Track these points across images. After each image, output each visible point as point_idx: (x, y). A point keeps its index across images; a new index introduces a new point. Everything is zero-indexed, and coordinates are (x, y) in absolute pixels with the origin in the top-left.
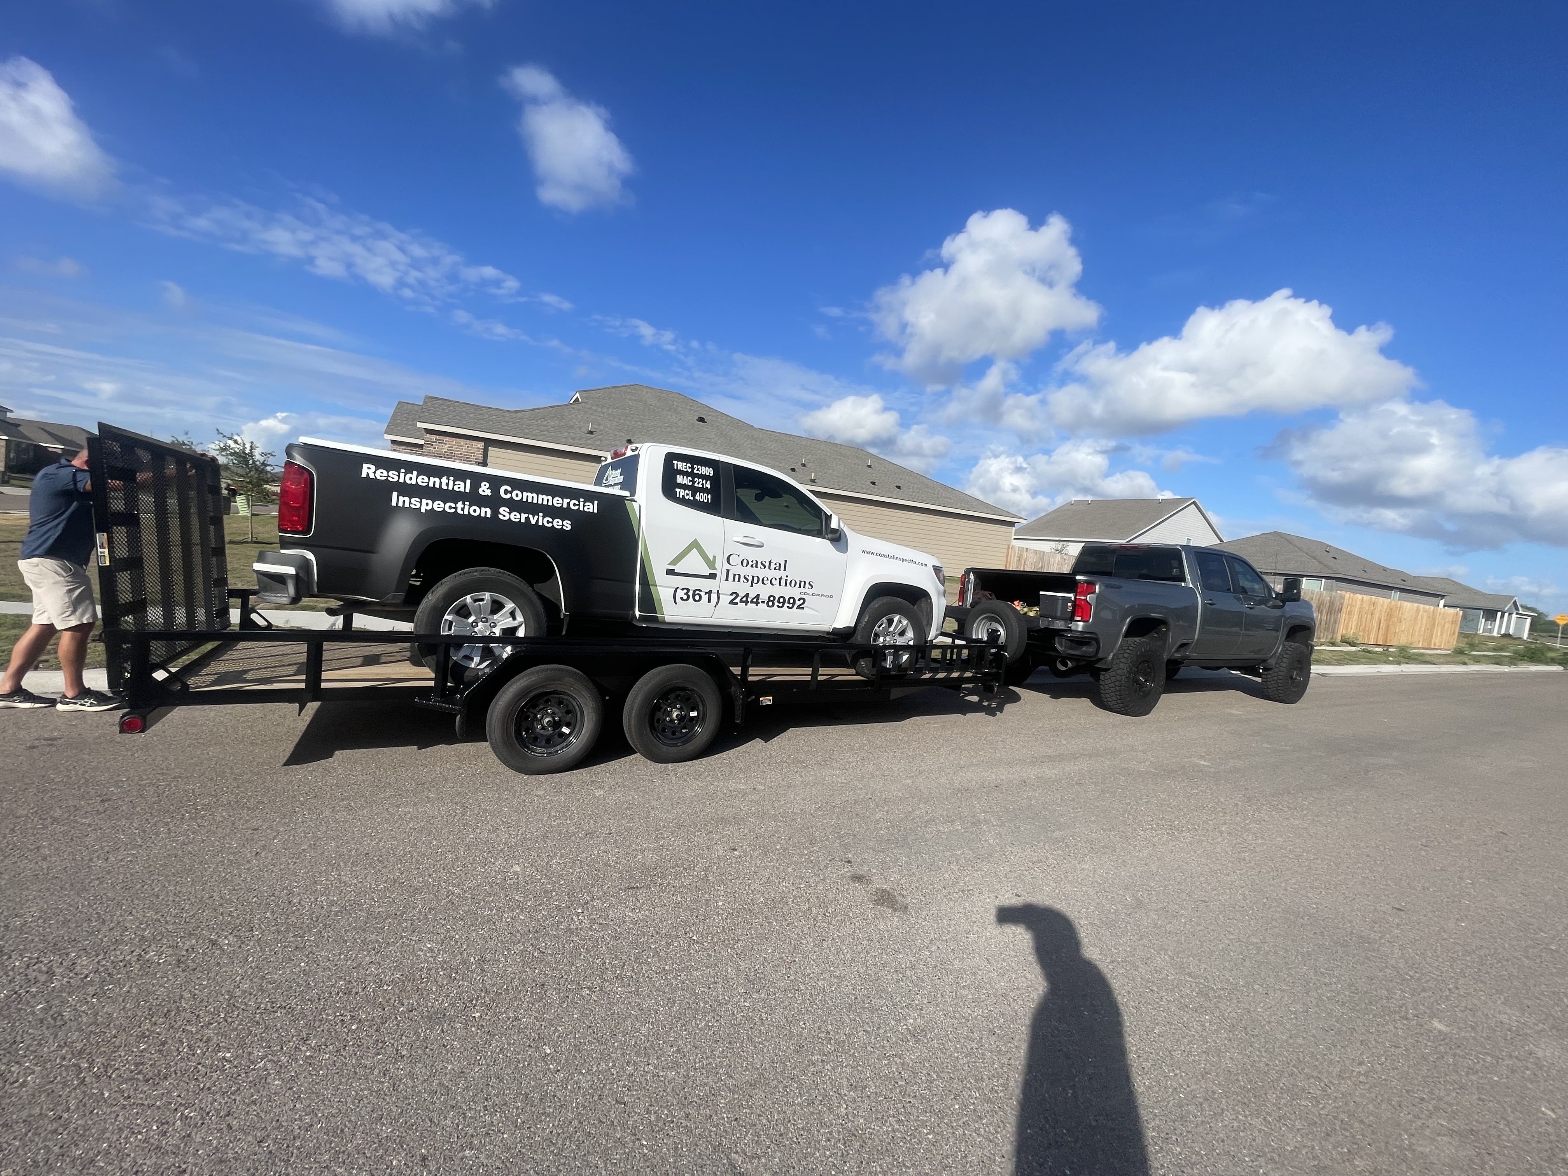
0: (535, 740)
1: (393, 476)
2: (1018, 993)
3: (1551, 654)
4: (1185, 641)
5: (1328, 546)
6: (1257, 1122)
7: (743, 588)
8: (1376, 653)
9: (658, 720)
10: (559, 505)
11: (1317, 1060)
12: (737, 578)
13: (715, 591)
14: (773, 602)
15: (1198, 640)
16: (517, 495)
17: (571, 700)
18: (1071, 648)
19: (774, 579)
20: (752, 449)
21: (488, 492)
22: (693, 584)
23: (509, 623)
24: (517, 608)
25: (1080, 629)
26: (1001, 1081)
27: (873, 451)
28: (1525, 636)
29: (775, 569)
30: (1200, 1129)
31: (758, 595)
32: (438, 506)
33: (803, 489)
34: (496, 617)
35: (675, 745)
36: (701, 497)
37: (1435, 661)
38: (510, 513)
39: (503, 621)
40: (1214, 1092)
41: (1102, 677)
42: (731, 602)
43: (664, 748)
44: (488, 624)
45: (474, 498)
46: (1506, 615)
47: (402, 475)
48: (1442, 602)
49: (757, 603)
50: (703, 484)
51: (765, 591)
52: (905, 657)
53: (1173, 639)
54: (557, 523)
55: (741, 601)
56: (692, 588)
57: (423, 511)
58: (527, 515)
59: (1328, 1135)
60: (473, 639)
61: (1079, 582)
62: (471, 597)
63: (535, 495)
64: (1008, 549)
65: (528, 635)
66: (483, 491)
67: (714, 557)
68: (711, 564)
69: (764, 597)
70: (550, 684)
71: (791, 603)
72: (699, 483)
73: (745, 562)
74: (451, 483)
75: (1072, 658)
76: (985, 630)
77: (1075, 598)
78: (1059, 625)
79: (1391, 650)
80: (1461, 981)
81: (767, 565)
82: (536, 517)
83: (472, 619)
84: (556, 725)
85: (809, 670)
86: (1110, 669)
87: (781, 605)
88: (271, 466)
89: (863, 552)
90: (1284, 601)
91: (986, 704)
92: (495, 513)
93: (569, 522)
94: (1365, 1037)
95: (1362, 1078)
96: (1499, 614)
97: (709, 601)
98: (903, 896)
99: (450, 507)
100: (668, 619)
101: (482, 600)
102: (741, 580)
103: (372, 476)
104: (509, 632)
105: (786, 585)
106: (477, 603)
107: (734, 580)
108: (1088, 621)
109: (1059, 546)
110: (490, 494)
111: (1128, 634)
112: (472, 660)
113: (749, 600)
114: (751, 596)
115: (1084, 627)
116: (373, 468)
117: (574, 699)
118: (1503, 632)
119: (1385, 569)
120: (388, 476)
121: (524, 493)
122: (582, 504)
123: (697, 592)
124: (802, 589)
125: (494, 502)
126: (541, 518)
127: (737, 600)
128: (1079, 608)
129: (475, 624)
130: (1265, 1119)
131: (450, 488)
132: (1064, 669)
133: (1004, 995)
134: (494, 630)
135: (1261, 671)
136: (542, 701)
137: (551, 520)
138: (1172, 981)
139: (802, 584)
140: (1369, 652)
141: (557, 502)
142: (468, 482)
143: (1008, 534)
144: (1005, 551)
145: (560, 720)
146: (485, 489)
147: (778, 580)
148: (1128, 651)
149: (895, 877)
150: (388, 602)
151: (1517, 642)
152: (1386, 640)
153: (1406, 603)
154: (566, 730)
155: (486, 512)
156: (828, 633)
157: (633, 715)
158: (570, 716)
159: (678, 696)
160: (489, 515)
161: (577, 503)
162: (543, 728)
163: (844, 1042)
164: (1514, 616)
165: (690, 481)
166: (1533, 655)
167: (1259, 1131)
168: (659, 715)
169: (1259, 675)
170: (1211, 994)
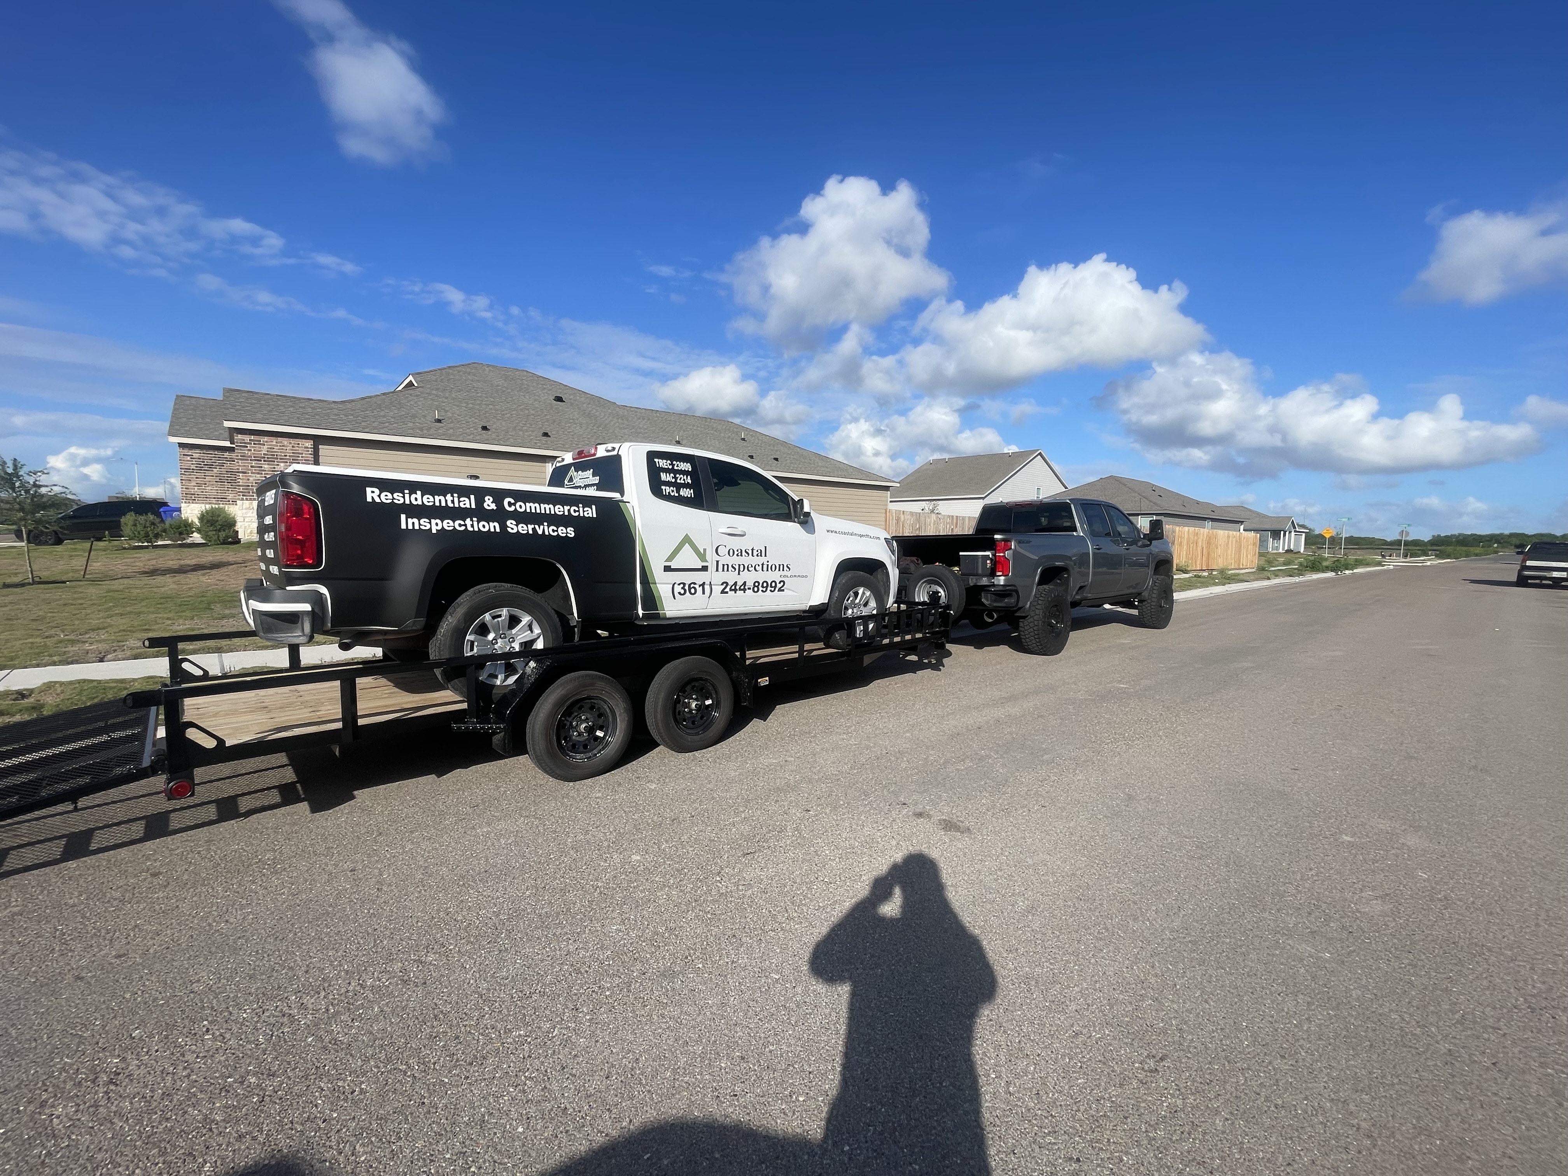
0: (574, 748)
1: (398, 499)
2: (1082, 871)
3: (1325, 564)
4: (1082, 584)
5: (1153, 485)
6: (1266, 915)
7: (731, 577)
8: (1204, 577)
9: (679, 712)
10: (561, 513)
11: (1285, 873)
12: (726, 568)
13: (707, 582)
14: (758, 587)
15: (1091, 582)
16: (521, 507)
17: (602, 703)
18: (995, 601)
19: (757, 566)
20: (621, 429)
21: (493, 506)
22: (688, 578)
23: (526, 636)
24: (534, 621)
25: (1002, 583)
26: (1101, 926)
27: (737, 421)
28: (1302, 551)
29: (757, 555)
30: (1235, 926)
31: (745, 582)
32: (448, 525)
33: (768, 475)
34: (514, 631)
35: (697, 734)
36: (686, 493)
37: (1247, 578)
38: (517, 525)
39: (520, 635)
40: (1234, 904)
41: (1021, 624)
42: (723, 592)
43: (689, 738)
44: (507, 640)
45: (480, 513)
46: (1287, 533)
47: (407, 496)
48: (1242, 527)
49: (744, 590)
50: (684, 480)
51: (749, 578)
52: (871, 626)
53: (1074, 583)
54: (562, 531)
55: (731, 590)
56: (688, 582)
57: (434, 531)
58: (533, 526)
59: (1310, 914)
60: (494, 657)
61: (997, 540)
62: (490, 614)
63: (537, 505)
64: (886, 513)
65: (546, 646)
66: (488, 505)
67: (705, 550)
68: (702, 556)
69: (750, 584)
70: (583, 691)
71: (772, 586)
72: (682, 479)
73: (731, 551)
74: (456, 500)
75: (996, 609)
76: (926, 593)
77: (994, 555)
78: (985, 581)
79: (1214, 573)
80: (1349, 808)
81: (750, 552)
82: (542, 527)
83: (491, 636)
84: (591, 730)
85: (796, 648)
86: (1027, 616)
87: (764, 589)
88: (47, 486)
89: (828, 531)
90: (1150, 540)
91: (926, 661)
92: (503, 527)
93: (572, 529)
94: (1307, 854)
95: (1315, 878)
96: (1282, 532)
97: (704, 593)
98: (962, 822)
99: (460, 525)
100: (669, 614)
101: (500, 616)
102: (730, 570)
103: (377, 500)
104: (527, 645)
105: (767, 570)
106: (496, 620)
107: (723, 570)
108: (1008, 575)
109: (931, 506)
110: (495, 508)
111: (1040, 583)
112: (496, 677)
113: (738, 588)
114: (740, 583)
115: (1005, 580)
116: (377, 491)
117: (605, 702)
118: (1286, 549)
119: (1198, 503)
120: (393, 499)
121: (527, 504)
122: (581, 509)
123: (692, 585)
124: (781, 572)
125: (500, 515)
126: (546, 528)
127: (727, 589)
128: (997, 565)
129: (494, 642)
130: (1270, 912)
131: (457, 505)
132: (990, 621)
133: (1073, 874)
134: (513, 645)
135: (1136, 603)
136: (576, 708)
137: (555, 529)
138: (1177, 843)
139: (781, 567)
140: (1199, 577)
141: (559, 510)
142: (472, 497)
143: (883, 499)
144: (884, 515)
145: (593, 725)
146: (489, 504)
147: (761, 566)
148: (1041, 598)
149: (946, 810)
150: (409, 629)
151: (1297, 556)
152: (1208, 565)
153: (1219, 531)
154: (600, 734)
155: (494, 526)
156: (804, 611)
157: (659, 710)
158: (602, 720)
159: (693, 687)
160: (498, 530)
161: (577, 509)
162: (580, 734)
163: (984, 925)
164: (1293, 533)
165: (673, 478)
166: (1314, 566)
167: (1270, 920)
168: (679, 707)
169: (1135, 607)
170: (1204, 846)
